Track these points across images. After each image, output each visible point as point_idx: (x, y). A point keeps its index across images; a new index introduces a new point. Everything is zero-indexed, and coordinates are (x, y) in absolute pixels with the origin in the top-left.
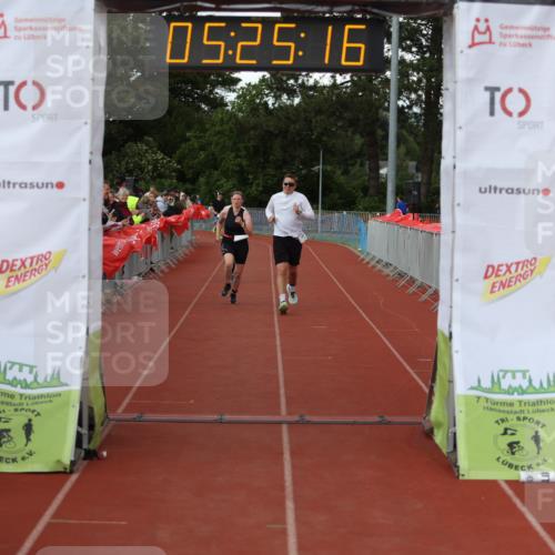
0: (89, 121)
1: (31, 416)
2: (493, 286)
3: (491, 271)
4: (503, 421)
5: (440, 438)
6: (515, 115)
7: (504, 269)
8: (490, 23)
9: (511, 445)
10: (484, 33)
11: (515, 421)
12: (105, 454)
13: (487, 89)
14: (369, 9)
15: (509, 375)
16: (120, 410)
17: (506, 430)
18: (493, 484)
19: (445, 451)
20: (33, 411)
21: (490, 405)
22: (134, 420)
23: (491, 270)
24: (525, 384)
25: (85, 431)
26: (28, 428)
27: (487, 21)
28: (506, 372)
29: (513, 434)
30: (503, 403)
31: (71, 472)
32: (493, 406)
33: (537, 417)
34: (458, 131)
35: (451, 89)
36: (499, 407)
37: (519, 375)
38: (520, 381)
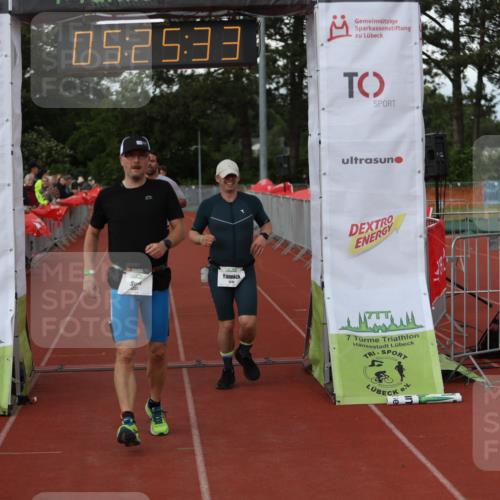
0: (10, 118)
2: (358, 242)
4: (370, 354)
5: (317, 373)
6: (371, 95)
7: (366, 227)
8: (346, 19)
9: (378, 375)
10: (341, 28)
11: (381, 355)
12: (35, 399)
13: (345, 75)
14: (242, 12)
15: (374, 316)
16: (43, 364)
17: (373, 362)
18: (365, 408)
19: (322, 383)
21: (358, 341)
22: (56, 371)
23: (355, 228)
24: (388, 323)
25: (18, 381)
27: (343, 17)
28: (371, 313)
29: (379, 365)
30: (370, 340)
31: (9, 415)
32: (361, 342)
33: (399, 350)
34: (322, 112)
35: (314, 77)
36: (366, 343)
37: (382, 316)
38: (383, 321)
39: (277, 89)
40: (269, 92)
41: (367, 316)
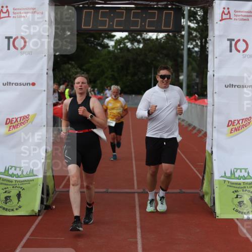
0: (46, 55)
1: (20, 190)
2: (232, 130)
3: (231, 123)
4: (236, 191)
5: (207, 199)
6: (241, 52)
7: (236, 122)
8: (230, 10)
9: (240, 203)
10: (227, 14)
11: (241, 192)
12: (54, 207)
13: (228, 40)
14: (175, 3)
15: (239, 171)
16: (61, 187)
18: (231, 220)
19: (209, 205)
20: (21, 188)
21: (230, 184)
22: (68, 191)
24: (246, 175)
25: (45, 196)
26: (19, 196)
27: (228, 9)
28: (237, 169)
30: (236, 184)
31: (39, 215)
33: (251, 189)
34: (215, 59)
35: (212, 40)
36: (234, 185)
37: (243, 171)
38: (244, 174)
39: (193, 48)
40: (189, 49)
41: (235, 170)
